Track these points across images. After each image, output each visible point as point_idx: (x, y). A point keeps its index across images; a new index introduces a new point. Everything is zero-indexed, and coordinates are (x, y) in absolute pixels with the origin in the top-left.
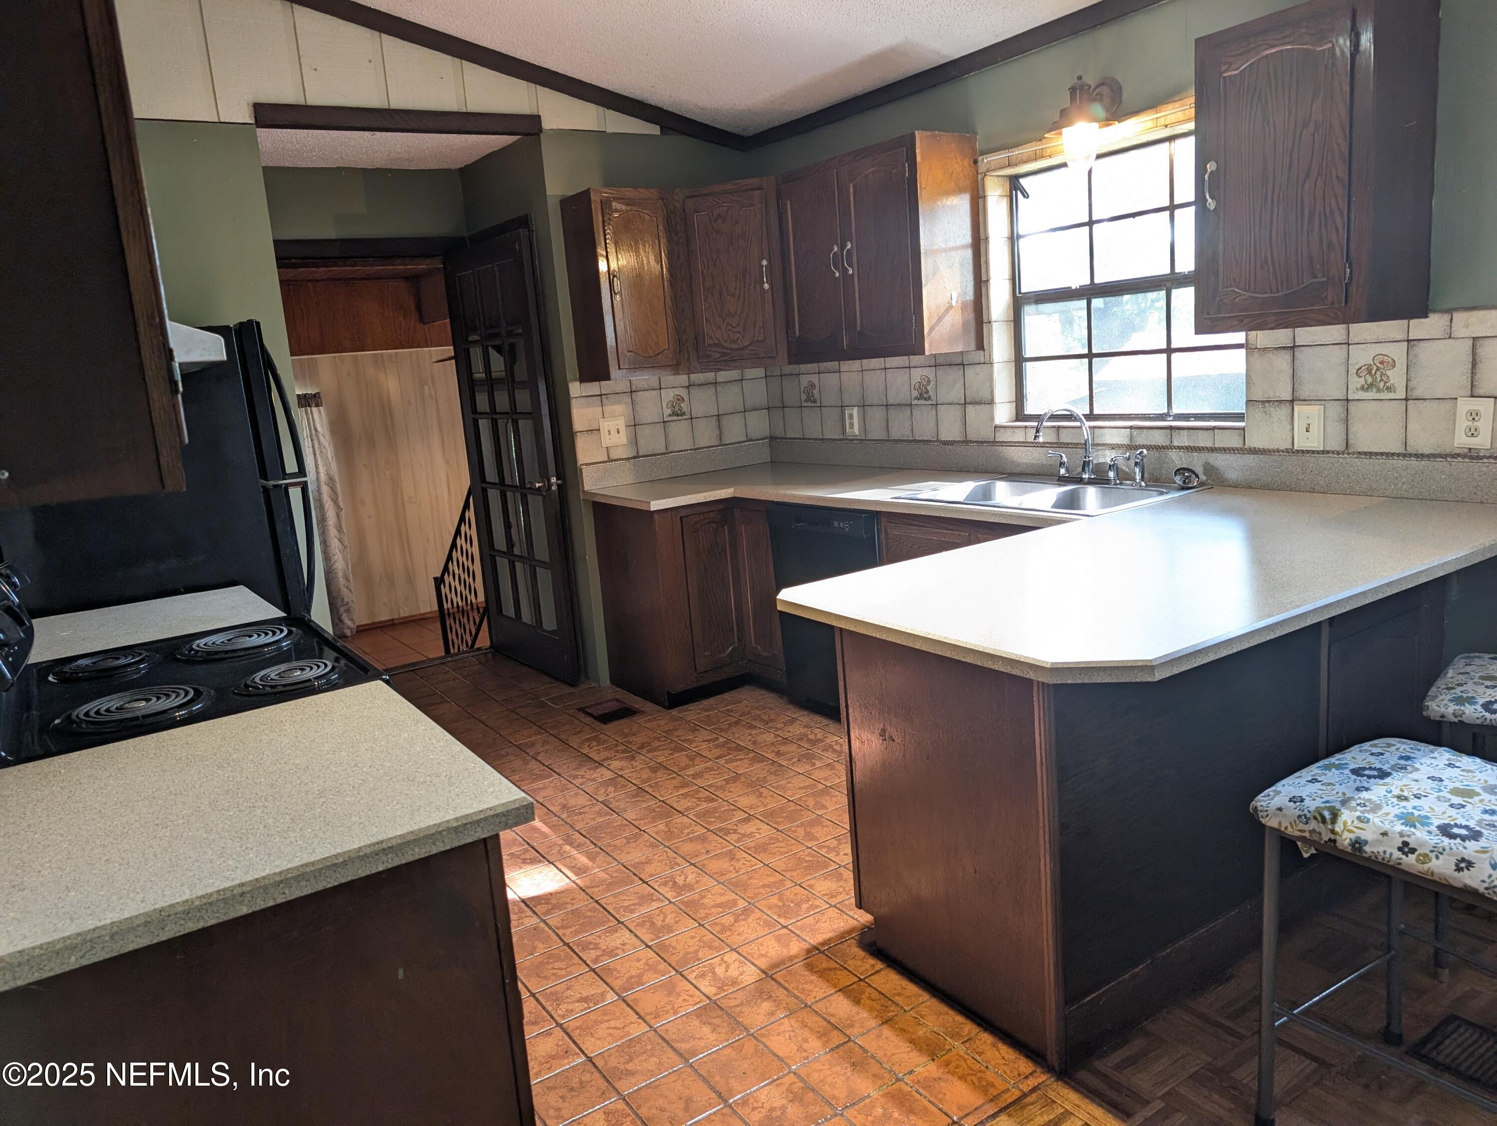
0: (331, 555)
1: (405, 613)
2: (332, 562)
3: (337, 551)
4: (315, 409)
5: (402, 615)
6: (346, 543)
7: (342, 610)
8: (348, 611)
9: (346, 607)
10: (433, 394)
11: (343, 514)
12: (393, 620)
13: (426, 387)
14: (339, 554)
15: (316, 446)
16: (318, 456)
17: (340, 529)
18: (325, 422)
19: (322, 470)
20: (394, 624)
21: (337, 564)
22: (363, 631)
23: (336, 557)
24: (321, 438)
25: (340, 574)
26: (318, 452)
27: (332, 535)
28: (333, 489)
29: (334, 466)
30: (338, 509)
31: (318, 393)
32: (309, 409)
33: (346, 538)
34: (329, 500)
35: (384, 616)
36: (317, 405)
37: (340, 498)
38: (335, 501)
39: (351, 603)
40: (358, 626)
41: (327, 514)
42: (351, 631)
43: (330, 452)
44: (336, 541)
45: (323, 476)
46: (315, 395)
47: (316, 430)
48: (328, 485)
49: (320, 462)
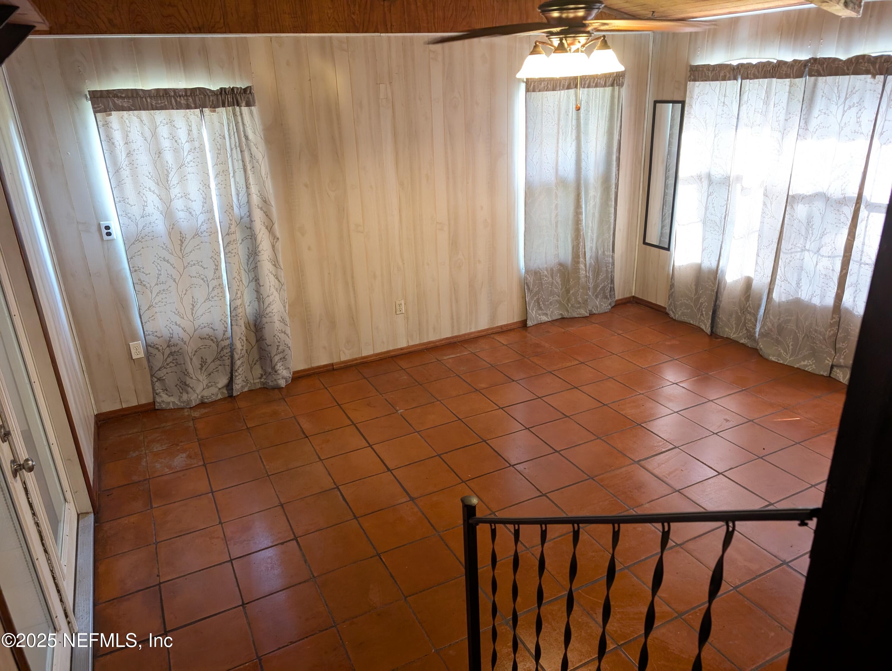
0: (265, 296)
1: (346, 355)
2: (266, 304)
3: (273, 290)
4: (245, 110)
5: (343, 358)
6: (283, 280)
7: (277, 358)
8: (284, 359)
9: (281, 355)
10: (390, 95)
11: (279, 246)
12: (332, 365)
13: (382, 87)
14: (276, 293)
15: (247, 159)
16: (249, 172)
17: (275, 263)
18: (259, 127)
19: (254, 189)
20: (334, 370)
21: (272, 307)
22: (299, 377)
23: (271, 298)
24: (254, 149)
25: (276, 318)
26: (249, 167)
27: (266, 272)
28: (267, 215)
29: (269, 184)
30: (275, 238)
31: (250, 87)
32: (237, 108)
33: (282, 274)
34: (264, 229)
35: (323, 360)
36: (248, 105)
37: (276, 226)
38: (270, 229)
39: (287, 351)
40: (294, 373)
41: (261, 248)
42: (286, 381)
43: (264, 167)
44: (272, 278)
45: (255, 199)
46: (245, 90)
47: (247, 138)
48: (261, 209)
49: (251, 180)
